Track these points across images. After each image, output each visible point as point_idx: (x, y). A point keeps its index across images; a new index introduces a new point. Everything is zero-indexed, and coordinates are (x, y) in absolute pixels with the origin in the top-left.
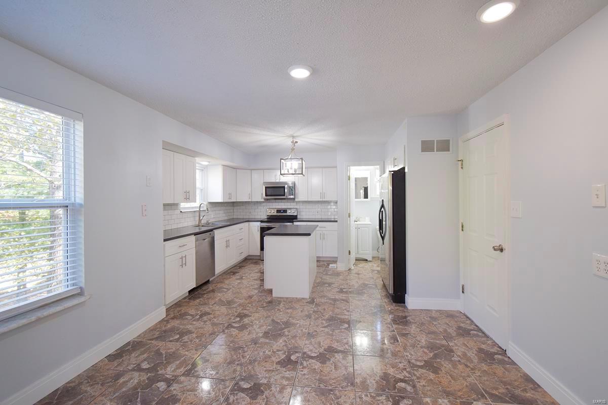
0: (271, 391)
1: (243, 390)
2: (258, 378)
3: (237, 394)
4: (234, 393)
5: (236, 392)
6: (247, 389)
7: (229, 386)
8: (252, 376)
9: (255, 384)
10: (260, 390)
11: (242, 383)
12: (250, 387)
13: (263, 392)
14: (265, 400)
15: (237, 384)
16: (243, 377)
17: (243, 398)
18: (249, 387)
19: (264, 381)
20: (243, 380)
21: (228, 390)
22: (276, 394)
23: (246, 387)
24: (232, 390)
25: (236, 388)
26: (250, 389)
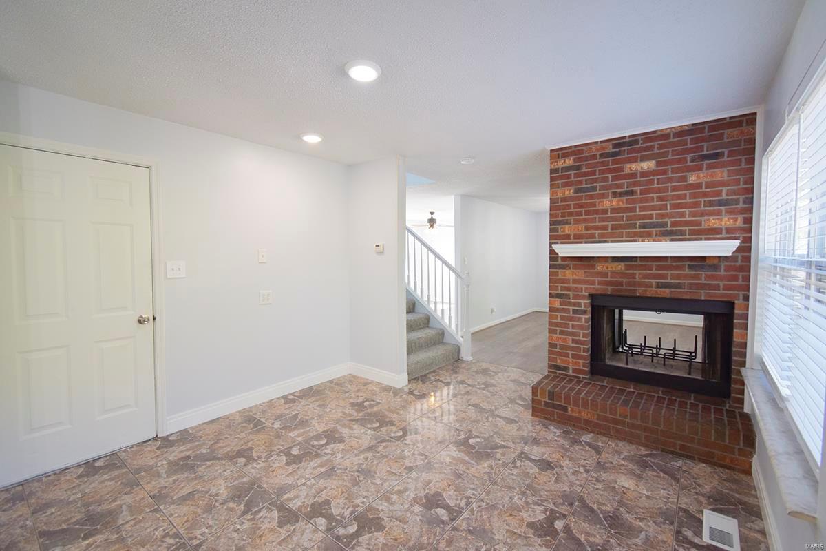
0: (416, 494)
1: (447, 508)
2: (422, 516)
3: (456, 506)
4: (459, 508)
5: (456, 508)
6: (441, 508)
7: (463, 520)
8: (429, 523)
9: (430, 509)
10: (428, 500)
11: (445, 518)
12: (437, 508)
13: (426, 497)
14: (428, 487)
15: (452, 520)
16: (442, 526)
17: (449, 499)
18: (439, 509)
19: (417, 509)
20: (443, 522)
21: (465, 515)
22: (413, 489)
23: (443, 510)
24: (460, 513)
25: (455, 514)
26: (439, 506)
